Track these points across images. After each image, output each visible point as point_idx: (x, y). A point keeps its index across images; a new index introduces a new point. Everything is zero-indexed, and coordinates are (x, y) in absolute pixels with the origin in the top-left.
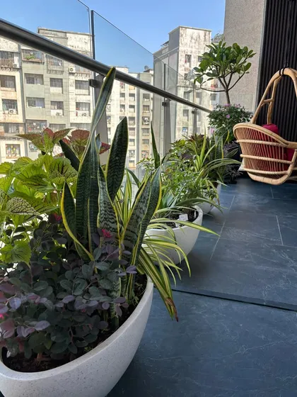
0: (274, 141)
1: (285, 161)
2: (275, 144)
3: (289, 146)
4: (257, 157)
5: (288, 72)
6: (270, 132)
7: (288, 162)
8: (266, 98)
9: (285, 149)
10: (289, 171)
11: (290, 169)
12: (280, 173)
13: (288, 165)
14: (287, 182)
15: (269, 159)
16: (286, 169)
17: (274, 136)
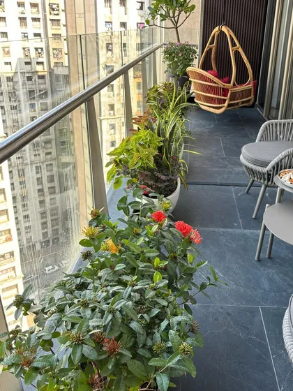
0: (215, 83)
1: (223, 98)
2: (216, 85)
3: (225, 87)
4: (204, 94)
5: (224, 29)
6: (213, 77)
7: (225, 98)
8: (210, 44)
9: (223, 89)
10: (226, 104)
11: (227, 102)
12: (220, 105)
13: (225, 100)
14: (225, 111)
15: (213, 96)
16: (224, 103)
17: (216, 80)
